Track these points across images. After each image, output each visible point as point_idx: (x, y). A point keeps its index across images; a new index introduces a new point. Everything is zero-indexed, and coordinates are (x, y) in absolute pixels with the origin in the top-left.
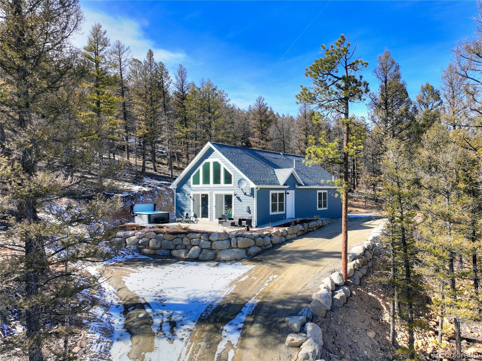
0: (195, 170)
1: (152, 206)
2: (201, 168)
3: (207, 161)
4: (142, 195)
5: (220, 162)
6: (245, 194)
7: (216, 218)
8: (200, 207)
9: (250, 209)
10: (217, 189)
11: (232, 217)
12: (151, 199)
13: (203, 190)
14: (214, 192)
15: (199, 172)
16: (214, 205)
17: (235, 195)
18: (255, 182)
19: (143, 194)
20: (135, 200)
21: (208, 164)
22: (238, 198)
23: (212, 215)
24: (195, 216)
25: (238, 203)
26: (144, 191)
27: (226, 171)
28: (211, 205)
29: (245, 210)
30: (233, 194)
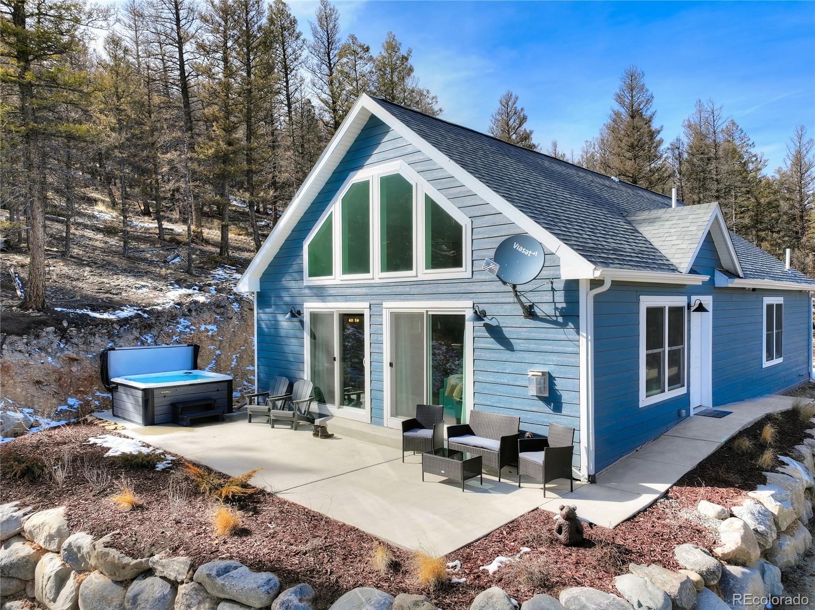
0: (315, 220)
1: (185, 352)
2: (335, 210)
3: (358, 177)
4: (184, 315)
5: (411, 175)
6: (530, 313)
7: (395, 413)
8: (337, 364)
9: (559, 384)
10: (400, 289)
11: (466, 419)
12: (214, 328)
13: (346, 297)
14: (385, 304)
15: (329, 225)
16: (387, 358)
17: (479, 316)
18: (588, 252)
19: (190, 311)
20: (155, 332)
21: (363, 188)
22: (495, 332)
23: (377, 400)
24: (320, 396)
25: (495, 356)
26: (196, 302)
27: (434, 211)
28: (375, 357)
29: (533, 391)
30: (469, 314)
